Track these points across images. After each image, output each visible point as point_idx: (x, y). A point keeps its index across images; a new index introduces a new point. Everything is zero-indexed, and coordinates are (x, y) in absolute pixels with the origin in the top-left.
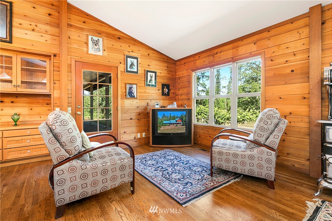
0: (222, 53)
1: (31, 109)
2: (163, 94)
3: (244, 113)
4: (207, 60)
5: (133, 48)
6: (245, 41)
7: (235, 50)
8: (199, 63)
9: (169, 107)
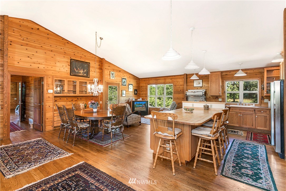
0: (160, 80)
2: (135, 94)
3: (168, 102)
4: (154, 81)
5: (125, 74)
6: (168, 78)
7: (165, 80)
8: (151, 82)
9: (138, 100)
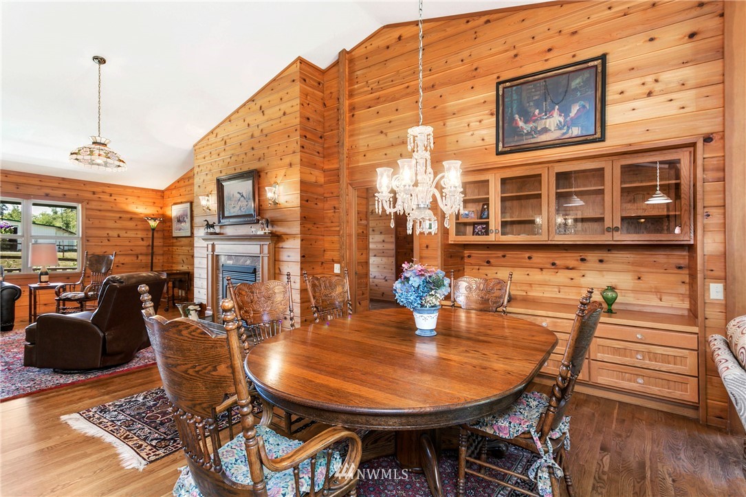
1: (639, 278)
